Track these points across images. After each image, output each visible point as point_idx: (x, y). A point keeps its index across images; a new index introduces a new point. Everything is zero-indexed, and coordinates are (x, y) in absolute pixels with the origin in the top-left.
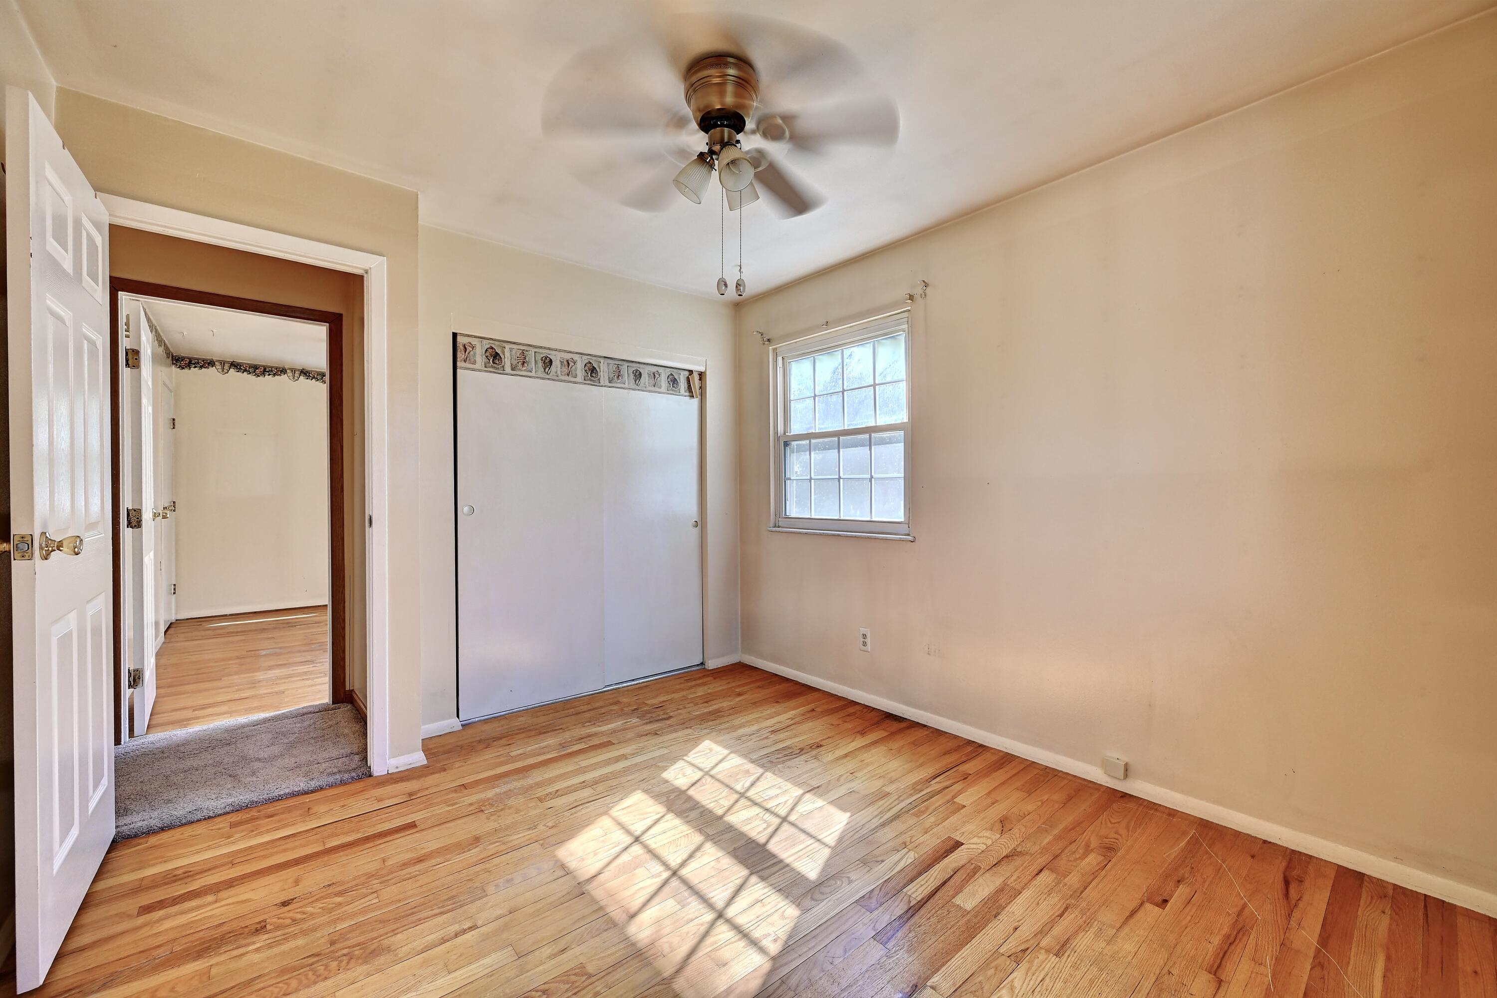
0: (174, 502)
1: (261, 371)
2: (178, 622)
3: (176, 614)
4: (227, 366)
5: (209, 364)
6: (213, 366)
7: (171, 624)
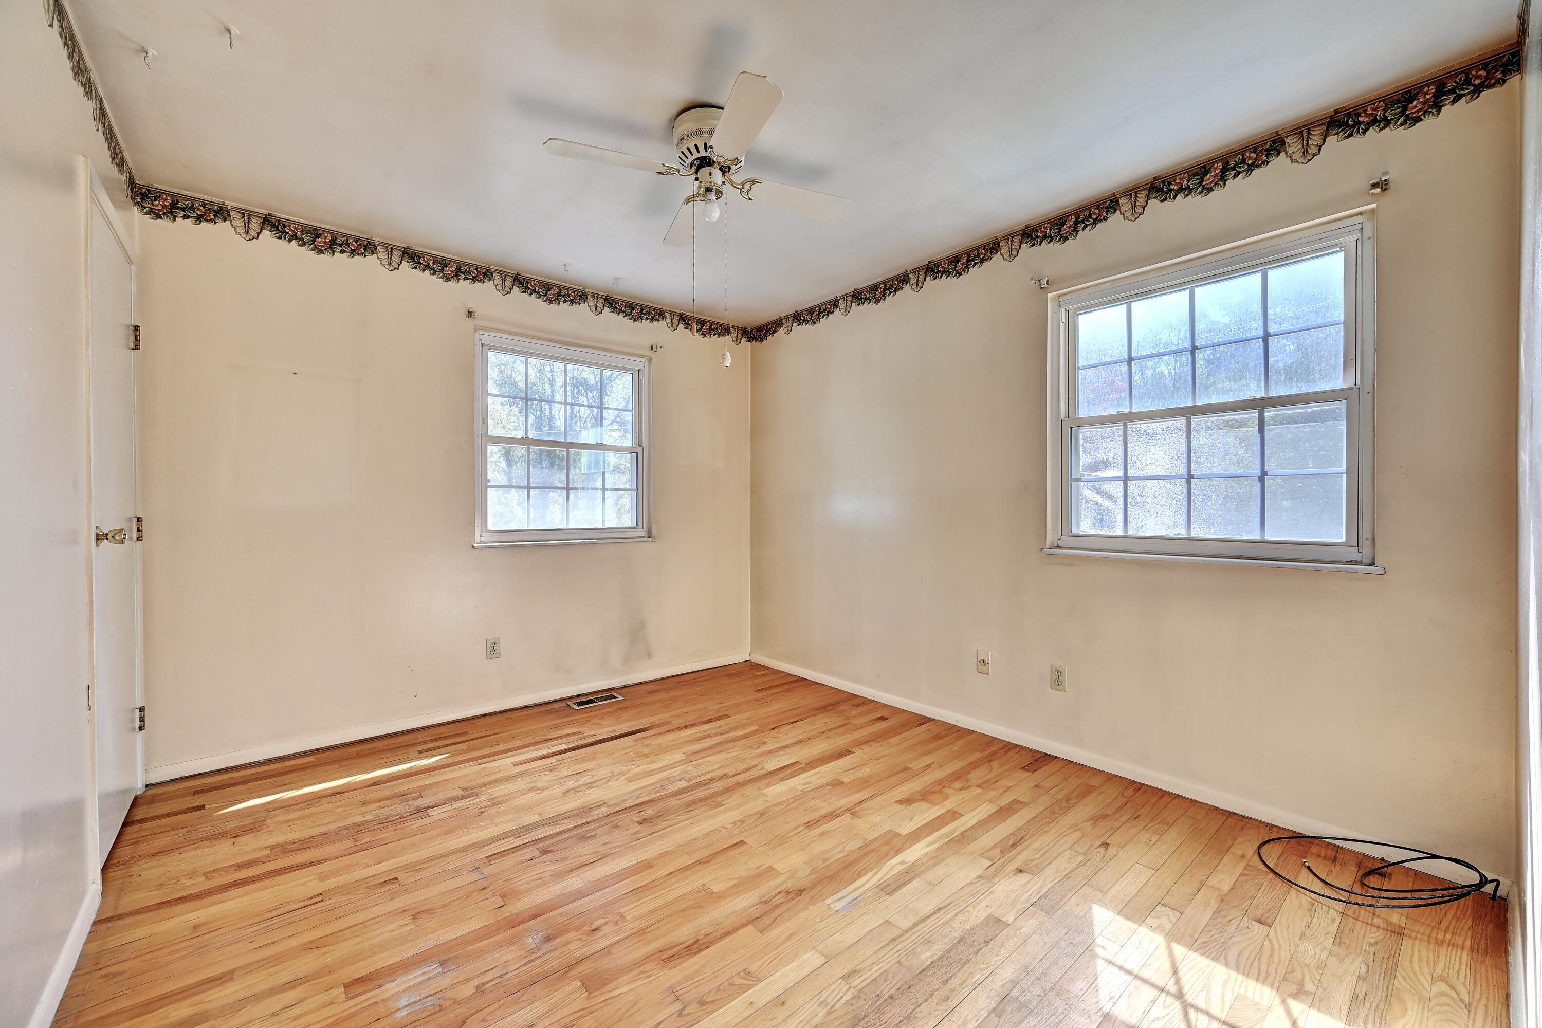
0: (139, 520)
1: (326, 243)
2: (153, 791)
3: (147, 771)
4: (255, 224)
5: (216, 213)
6: (225, 220)
7: (136, 798)
